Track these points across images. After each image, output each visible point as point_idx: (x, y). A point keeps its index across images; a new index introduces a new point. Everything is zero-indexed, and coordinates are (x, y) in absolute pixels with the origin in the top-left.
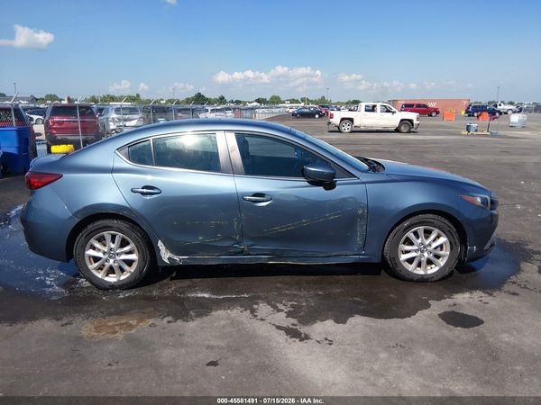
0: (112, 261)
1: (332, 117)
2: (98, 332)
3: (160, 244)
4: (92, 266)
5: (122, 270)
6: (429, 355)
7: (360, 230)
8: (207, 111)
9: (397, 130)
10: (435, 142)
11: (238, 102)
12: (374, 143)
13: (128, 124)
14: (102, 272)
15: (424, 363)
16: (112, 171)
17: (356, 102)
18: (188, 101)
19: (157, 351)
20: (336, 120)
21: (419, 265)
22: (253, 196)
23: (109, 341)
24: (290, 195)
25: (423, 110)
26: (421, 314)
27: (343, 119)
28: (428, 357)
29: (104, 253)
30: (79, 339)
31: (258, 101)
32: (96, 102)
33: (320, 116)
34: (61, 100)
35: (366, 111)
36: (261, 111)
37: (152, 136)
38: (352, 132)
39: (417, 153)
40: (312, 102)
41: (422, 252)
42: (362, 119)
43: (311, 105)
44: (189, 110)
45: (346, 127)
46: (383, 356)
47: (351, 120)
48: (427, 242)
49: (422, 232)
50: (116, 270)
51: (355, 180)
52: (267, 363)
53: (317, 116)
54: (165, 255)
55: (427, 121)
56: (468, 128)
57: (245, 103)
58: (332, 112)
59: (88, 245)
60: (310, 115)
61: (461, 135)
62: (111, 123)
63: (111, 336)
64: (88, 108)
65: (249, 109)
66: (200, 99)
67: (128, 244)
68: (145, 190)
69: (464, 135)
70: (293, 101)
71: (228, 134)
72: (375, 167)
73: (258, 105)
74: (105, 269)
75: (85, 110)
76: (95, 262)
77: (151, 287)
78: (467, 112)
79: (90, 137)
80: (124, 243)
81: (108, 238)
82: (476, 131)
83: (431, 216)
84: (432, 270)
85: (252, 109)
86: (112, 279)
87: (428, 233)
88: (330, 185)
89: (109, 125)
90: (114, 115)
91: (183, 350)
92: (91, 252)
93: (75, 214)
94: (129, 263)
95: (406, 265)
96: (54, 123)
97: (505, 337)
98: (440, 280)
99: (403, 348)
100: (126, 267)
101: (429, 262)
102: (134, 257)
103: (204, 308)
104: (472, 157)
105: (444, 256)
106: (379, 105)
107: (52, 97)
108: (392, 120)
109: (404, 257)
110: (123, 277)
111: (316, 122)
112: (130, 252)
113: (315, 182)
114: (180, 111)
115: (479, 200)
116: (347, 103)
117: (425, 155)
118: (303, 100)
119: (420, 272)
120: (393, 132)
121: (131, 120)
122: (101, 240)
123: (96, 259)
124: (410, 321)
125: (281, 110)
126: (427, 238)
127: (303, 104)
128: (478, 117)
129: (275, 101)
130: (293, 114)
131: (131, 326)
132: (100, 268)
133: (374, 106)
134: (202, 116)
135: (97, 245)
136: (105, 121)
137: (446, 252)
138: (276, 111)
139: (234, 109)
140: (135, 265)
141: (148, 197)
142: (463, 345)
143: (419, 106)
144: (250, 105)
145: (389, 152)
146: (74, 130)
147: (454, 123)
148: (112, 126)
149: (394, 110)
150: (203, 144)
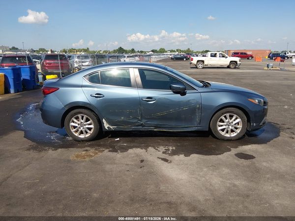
0: (82, 128)
1: (192, 60)
2: (77, 158)
3: (104, 120)
4: (73, 130)
5: (87, 133)
6: (227, 170)
7: (198, 115)
8: (125, 57)
9: (228, 67)
10: (249, 73)
11: (142, 52)
12: (215, 74)
13: (84, 64)
14: (78, 133)
15: (224, 173)
16: (82, 86)
17: (207, 51)
18: (115, 51)
19: (104, 166)
20: (194, 61)
21: (227, 132)
22: (147, 98)
23: (83, 161)
24: (165, 98)
25: (243, 55)
26: (226, 154)
27: (198, 61)
28: (226, 171)
29: (78, 124)
30: (69, 161)
31: (153, 51)
32: (66, 52)
33: (187, 59)
34: (47, 51)
35: (211, 56)
36: (154, 57)
37: (99, 70)
38: (203, 68)
39: (237, 79)
40: (182, 51)
41: (229, 126)
42: (209, 61)
43: (182, 53)
44: (115, 56)
45: (200, 65)
46: (205, 169)
47: (203, 61)
48: (231, 121)
49: (228, 116)
50: (84, 132)
51: (196, 91)
52: (152, 171)
53: (185, 59)
54: (106, 126)
55: (246, 62)
56: (268, 66)
57: (145, 52)
58: (193, 57)
59: (71, 121)
60: (181, 59)
61: (263, 69)
62: (75, 64)
63: (83, 160)
64: (64, 56)
65: (147, 55)
66: (121, 50)
67: (89, 120)
68: (97, 96)
69: (266, 70)
70: (172, 51)
71: (135, 69)
72: (206, 85)
73: (153, 53)
74: (79, 132)
75: (62, 57)
76: (74, 128)
77: (100, 141)
78: (269, 57)
79: (65, 71)
80: (87, 120)
81: (80, 117)
82: (272, 67)
83: (232, 108)
84: (233, 135)
85: (150, 56)
86: (82, 136)
87: (231, 117)
88: (183, 93)
89: (74, 65)
90: (76, 60)
91: (115, 166)
92: (73, 124)
93: (65, 106)
94: (90, 129)
95: (221, 132)
96: (47, 63)
97: (264, 164)
98: (237, 140)
99: (215, 167)
100: (88, 131)
101: (232, 131)
102: (92, 126)
103: (124, 149)
104: (267, 81)
105: (239, 128)
106: (218, 53)
107: (43, 50)
108: (226, 61)
109: (219, 128)
110: (87, 136)
111: (184, 63)
112: (90, 124)
113: (176, 92)
114: (110, 57)
115: (257, 101)
116: (202, 52)
117: (242, 81)
118: (177, 50)
119: (228, 135)
120: (226, 68)
121: (85, 62)
122: (77, 118)
123: (75, 127)
124: (220, 156)
125: (165, 56)
126: (231, 119)
127: (177, 53)
128: (275, 60)
129: (162, 51)
130: (172, 58)
131: (92, 156)
132: (76, 132)
133: (216, 54)
134: (122, 60)
135: (75, 121)
136: (72, 63)
137: (240, 126)
138: (162, 57)
139: (140, 56)
140: (92, 130)
141: (99, 99)
142: (244, 166)
143: (242, 53)
144: (148, 54)
145: (222, 79)
146: (57, 67)
147: (261, 63)
148: (76, 65)
149: (226, 56)
150: (123, 74)
